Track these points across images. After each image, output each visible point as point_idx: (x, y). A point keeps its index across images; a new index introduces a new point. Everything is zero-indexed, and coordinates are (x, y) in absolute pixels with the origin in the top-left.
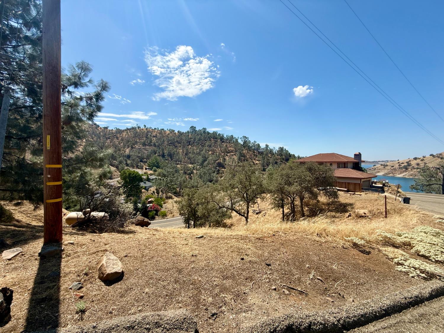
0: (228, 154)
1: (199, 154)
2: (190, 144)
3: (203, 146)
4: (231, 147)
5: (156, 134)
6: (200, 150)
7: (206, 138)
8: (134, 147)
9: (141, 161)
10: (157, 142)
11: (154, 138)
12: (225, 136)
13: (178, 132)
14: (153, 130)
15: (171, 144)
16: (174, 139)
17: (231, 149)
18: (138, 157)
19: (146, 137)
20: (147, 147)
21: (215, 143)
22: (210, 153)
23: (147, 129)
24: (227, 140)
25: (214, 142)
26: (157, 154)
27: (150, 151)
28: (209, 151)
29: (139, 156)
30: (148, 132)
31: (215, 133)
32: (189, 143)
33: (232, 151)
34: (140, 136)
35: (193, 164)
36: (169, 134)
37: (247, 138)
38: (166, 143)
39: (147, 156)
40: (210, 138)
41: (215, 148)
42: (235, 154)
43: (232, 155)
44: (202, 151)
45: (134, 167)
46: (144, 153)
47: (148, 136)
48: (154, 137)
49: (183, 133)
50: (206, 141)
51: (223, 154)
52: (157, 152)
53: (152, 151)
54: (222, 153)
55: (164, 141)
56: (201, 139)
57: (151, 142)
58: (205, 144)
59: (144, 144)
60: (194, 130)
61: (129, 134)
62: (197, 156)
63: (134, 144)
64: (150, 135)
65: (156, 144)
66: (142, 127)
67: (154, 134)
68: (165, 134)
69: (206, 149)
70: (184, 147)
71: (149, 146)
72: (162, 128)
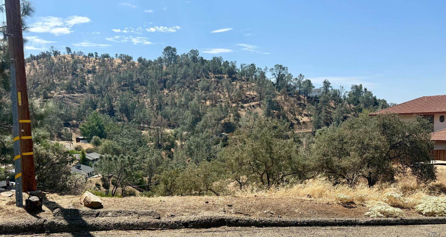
0: (245, 105)
1: (185, 106)
2: (165, 86)
3: (192, 90)
4: (250, 89)
5: (94, 68)
6: (186, 99)
7: (198, 72)
8: (49, 95)
9: (67, 125)
10: (96, 84)
11: (90, 75)
12: (238, 67)
13: (140, 60)
14: (85, 57)
15: (126, 88)
16: (131, 77)
17: (252, 93)
18: (60, 116)
19: (73, 74)
20: (76, 95)
21: (218, 82)
22: (208, 103)
23: (73, 56)
24: (242, 74)
25: (216, 79)
26: (97, 110)
27: (83, 102)
28: (205, 99)
29: (62, 114)
30: (76, 62)
31: (216, 61)
32: (164, 84)
33: (253, 99)
34: (61, 72)
35: (173, 127)
36: (119, 66)
37: (284, 69)
38: (115, 85)
39: (78, 114)
40: (206, 72)
41: (218, 94)
42: (259, 105)
43: (253, 106)
44: (191, 100)
45: (53, 137)
46: (71, 107)
47: (75, 70)
48: (89, 72)
49: (150, 62)
50: (198, 78)
51: (234, 105)
52: (99, 104)
53: (86, 102)
54: (233, 103)
55: (110, 81)
56: (189, 75)
57: (84, 83)
58: (197, 86)
59: (70, 89)
60: (173, 55)
61: (37, 67)
62: (181, 110)
63: (49, 90)
64: (82, 70)
65: (96, 87)
66: (63, 52)
67: (89, 66)
68: (112, 66)
69: (199, 97)
70: (153, 92)
71: (81, 92)
72: (104, 53)
